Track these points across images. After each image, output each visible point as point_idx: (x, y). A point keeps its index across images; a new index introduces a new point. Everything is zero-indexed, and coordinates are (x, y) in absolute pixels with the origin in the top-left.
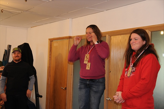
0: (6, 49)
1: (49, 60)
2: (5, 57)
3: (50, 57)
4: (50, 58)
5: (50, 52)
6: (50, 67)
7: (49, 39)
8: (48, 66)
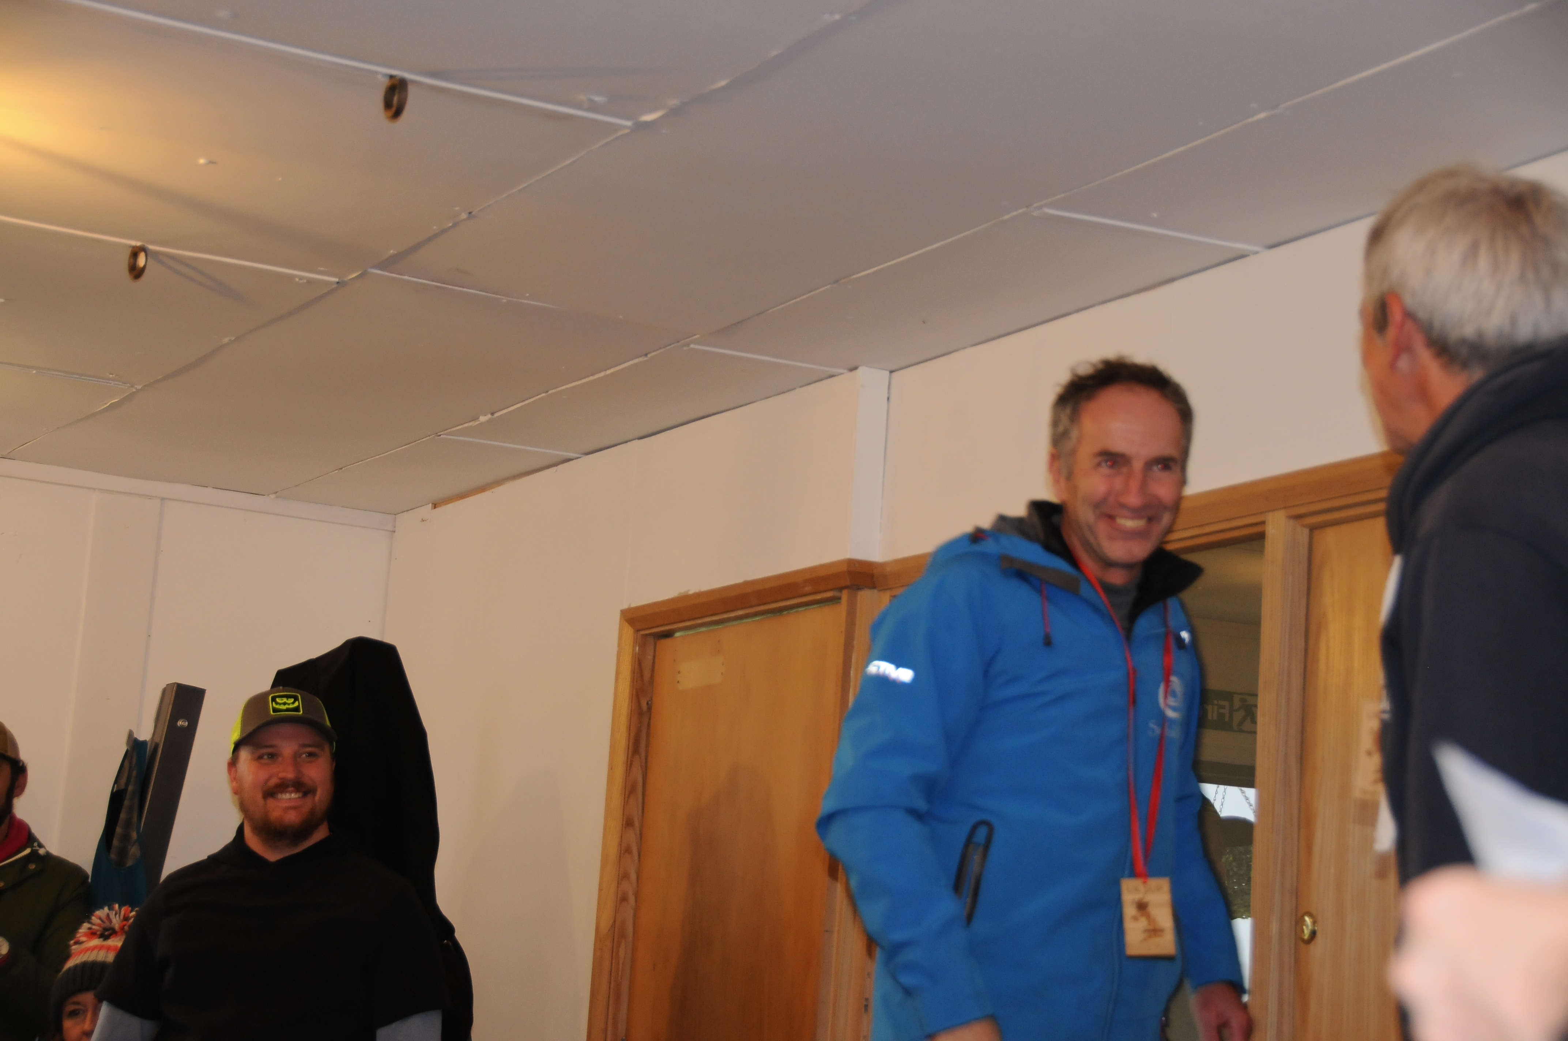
0: (145, 734)
1: (613, 852)
2: (128, 824)
3: (628, 823)
4: (632, 837)
5: (629, 766)
6: (623, 935)
7: (624, 613)
8: (606, 925)
